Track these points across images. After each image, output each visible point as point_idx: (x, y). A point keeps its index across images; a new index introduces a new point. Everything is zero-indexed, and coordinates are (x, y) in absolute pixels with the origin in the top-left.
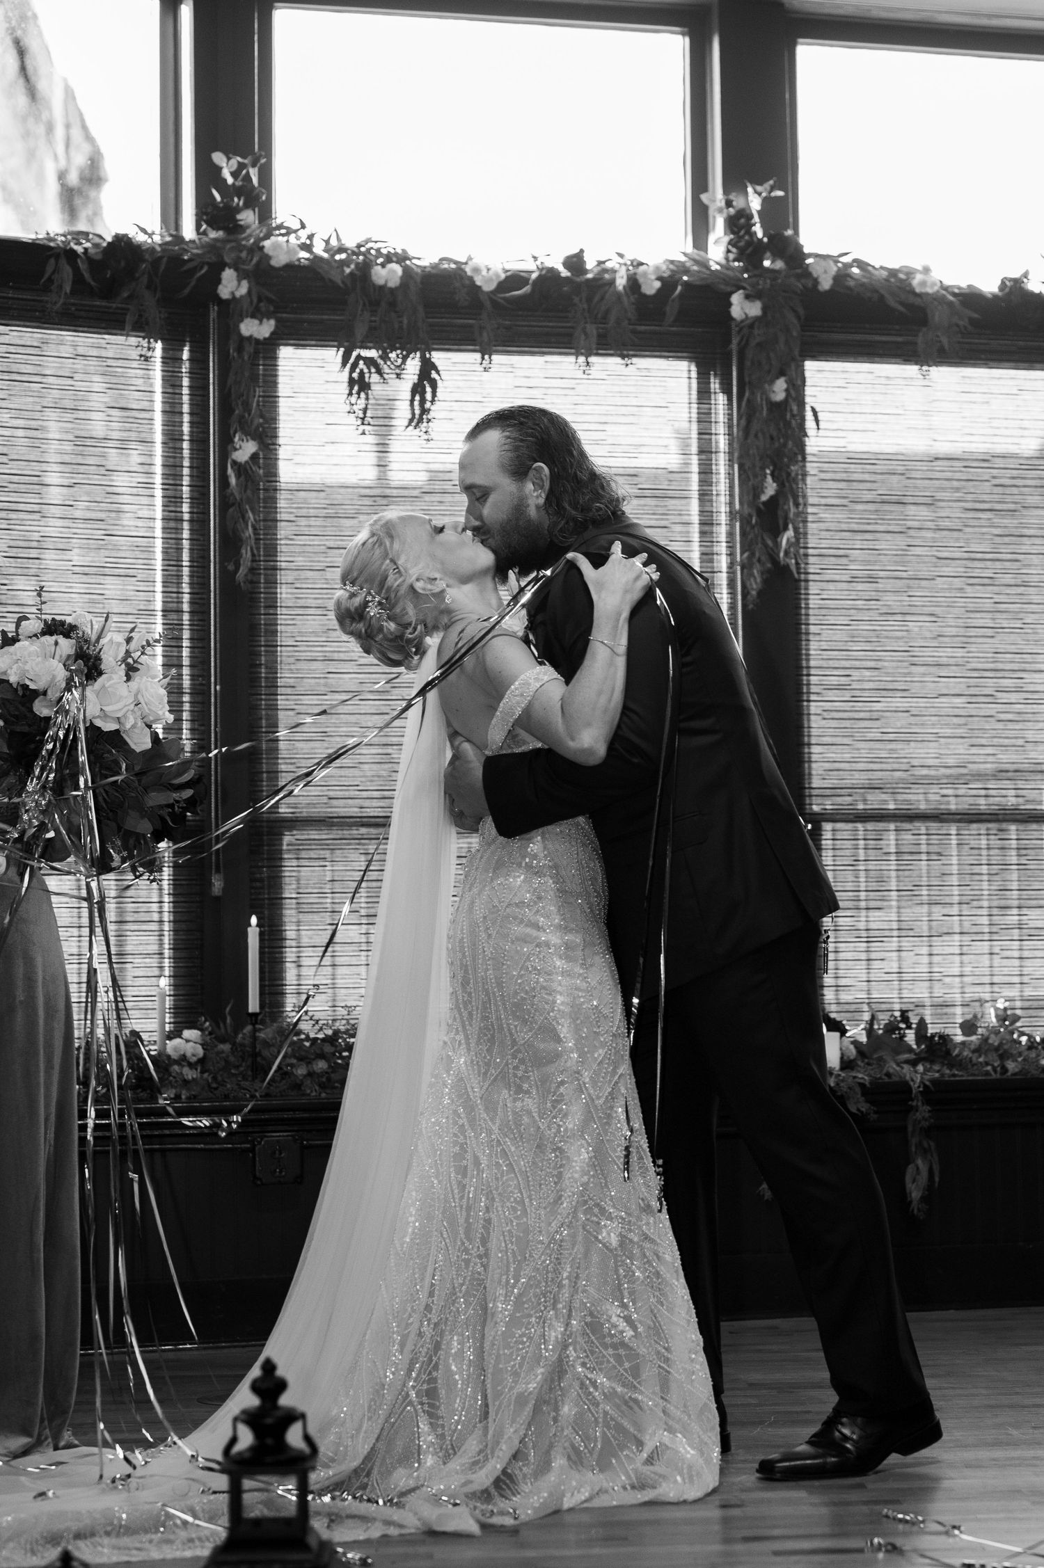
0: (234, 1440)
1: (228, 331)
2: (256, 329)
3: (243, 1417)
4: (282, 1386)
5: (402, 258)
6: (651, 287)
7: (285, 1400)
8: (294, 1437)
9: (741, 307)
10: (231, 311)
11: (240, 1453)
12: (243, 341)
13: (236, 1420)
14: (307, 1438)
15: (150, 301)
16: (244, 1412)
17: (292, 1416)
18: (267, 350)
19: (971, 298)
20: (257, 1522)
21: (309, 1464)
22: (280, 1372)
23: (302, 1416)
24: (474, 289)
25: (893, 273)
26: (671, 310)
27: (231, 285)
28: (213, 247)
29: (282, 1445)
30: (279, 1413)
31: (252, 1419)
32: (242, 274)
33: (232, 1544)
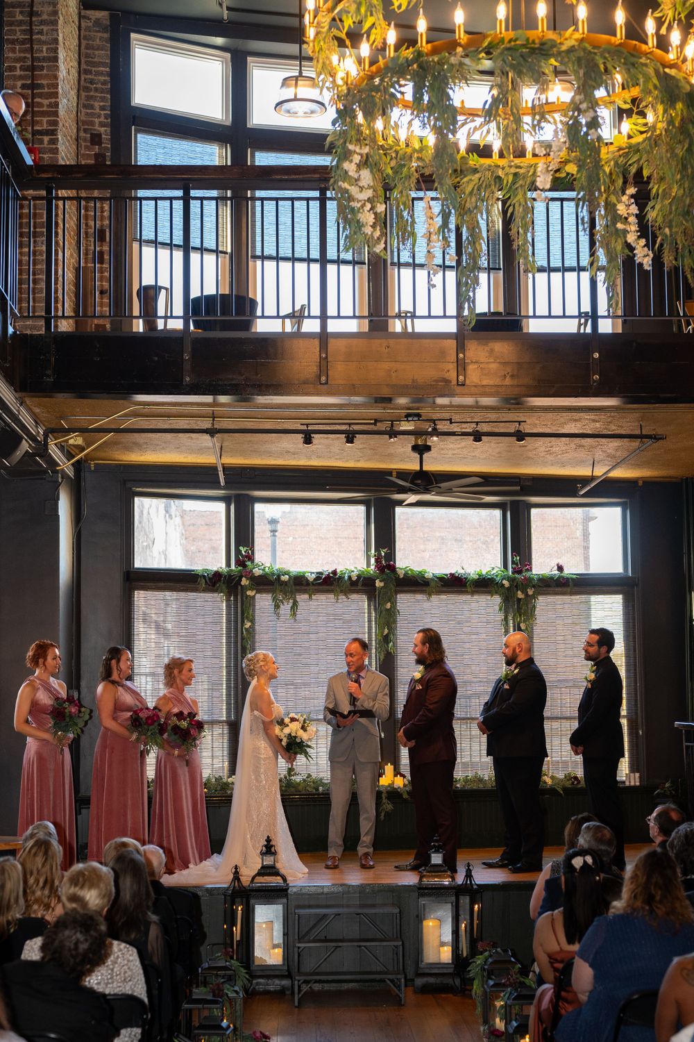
1: (243, 593)
2: (251, 592)
6: (355, 578)
9: (378, 584)
10: (244, 588)
12: (247, 596)
17: (272, 846)
18: (253, 597)
25: (420, 572)
26: (360, 583)
27: (244, 582)
28: (240, 572)
29: (270, 850)
31: (266, 846)
32: (247, 579)
33: (262, 868)
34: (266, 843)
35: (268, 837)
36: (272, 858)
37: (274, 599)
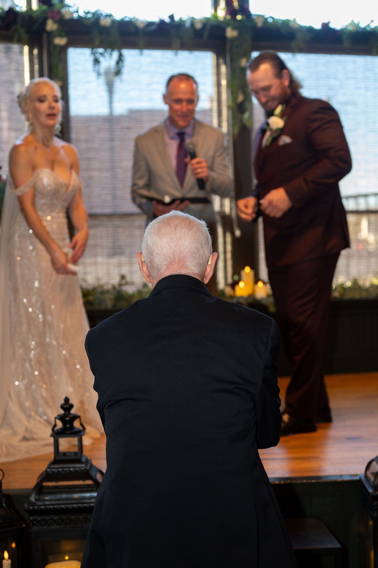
0: (55, 425)
1: (50, 42)
2: (60, 41)
3: (58, 417)
4: (72, 406)
5: (110, 16)
6: (199, 26)
7: (73, 411)
8: (76, 424)
9: (230, 33)
10: (51, 35)
11: (57, 430)
12: (56, 46)
13: (56, 418)
14: (81, 424)
15: (22, 32)
16: (59, 415)
17: (76, 417)
18: (63, 50)
19: (310, 30)
20: (65, 454)
21: (82, 433)
22: (71, 402)
23: (79, 417)
24: (136, 27)
25: (284, 21)
26: (206, 34)
27: (51, 26)
28: (44, 12)
29: (72, 426)
30: (71, 416)
31: (61, 418)
32: (55, 22)
33: (55, 462)
34: (62, 412)
35: (67, 400)
36: (75, 441)
37: (93, 53)
